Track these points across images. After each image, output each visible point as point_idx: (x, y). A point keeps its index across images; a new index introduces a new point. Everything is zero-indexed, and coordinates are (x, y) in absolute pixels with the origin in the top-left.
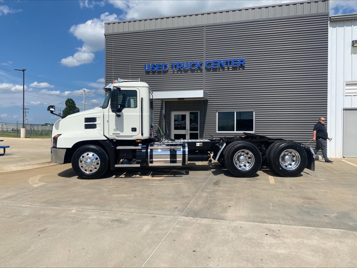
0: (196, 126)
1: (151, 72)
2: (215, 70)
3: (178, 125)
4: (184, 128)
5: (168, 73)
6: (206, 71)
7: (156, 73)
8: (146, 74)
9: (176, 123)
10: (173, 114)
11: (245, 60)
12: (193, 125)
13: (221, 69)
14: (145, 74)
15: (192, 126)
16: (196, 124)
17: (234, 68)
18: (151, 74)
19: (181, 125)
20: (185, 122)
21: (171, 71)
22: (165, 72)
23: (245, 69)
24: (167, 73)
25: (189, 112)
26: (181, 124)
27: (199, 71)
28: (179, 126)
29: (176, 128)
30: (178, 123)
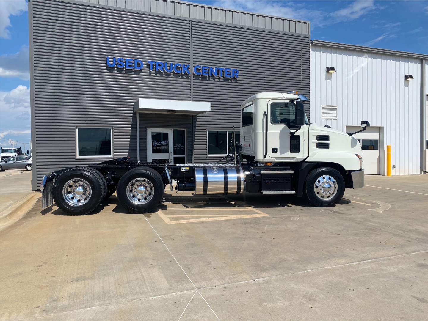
0: (182, 148)
1: (116, 69)
2: (204, 78)
3: (157, 146)
4: (166, 151)
5: (142, 74)
6: (194, 78)
7: (124, 72)
8: (108, 71)
9: (155, 145)
10: (150, 132)
11: (239, 72)
12: (178, 147)
13: (211, 78)
14: (106, 71)
15: (176, 148)
16: (181, 146)
17: (226, 80)
18: (115, 71)
19: (162, 147)
20: (166, 142)
21: (145, 71)
22: (138, 72)
23: (237, 82)
24: (140, 74)
25: (173, 129)
26: (161, 145)
27: (184, 77)
28: (158, 148)
29: (154, 151)
30: (157, 144)
